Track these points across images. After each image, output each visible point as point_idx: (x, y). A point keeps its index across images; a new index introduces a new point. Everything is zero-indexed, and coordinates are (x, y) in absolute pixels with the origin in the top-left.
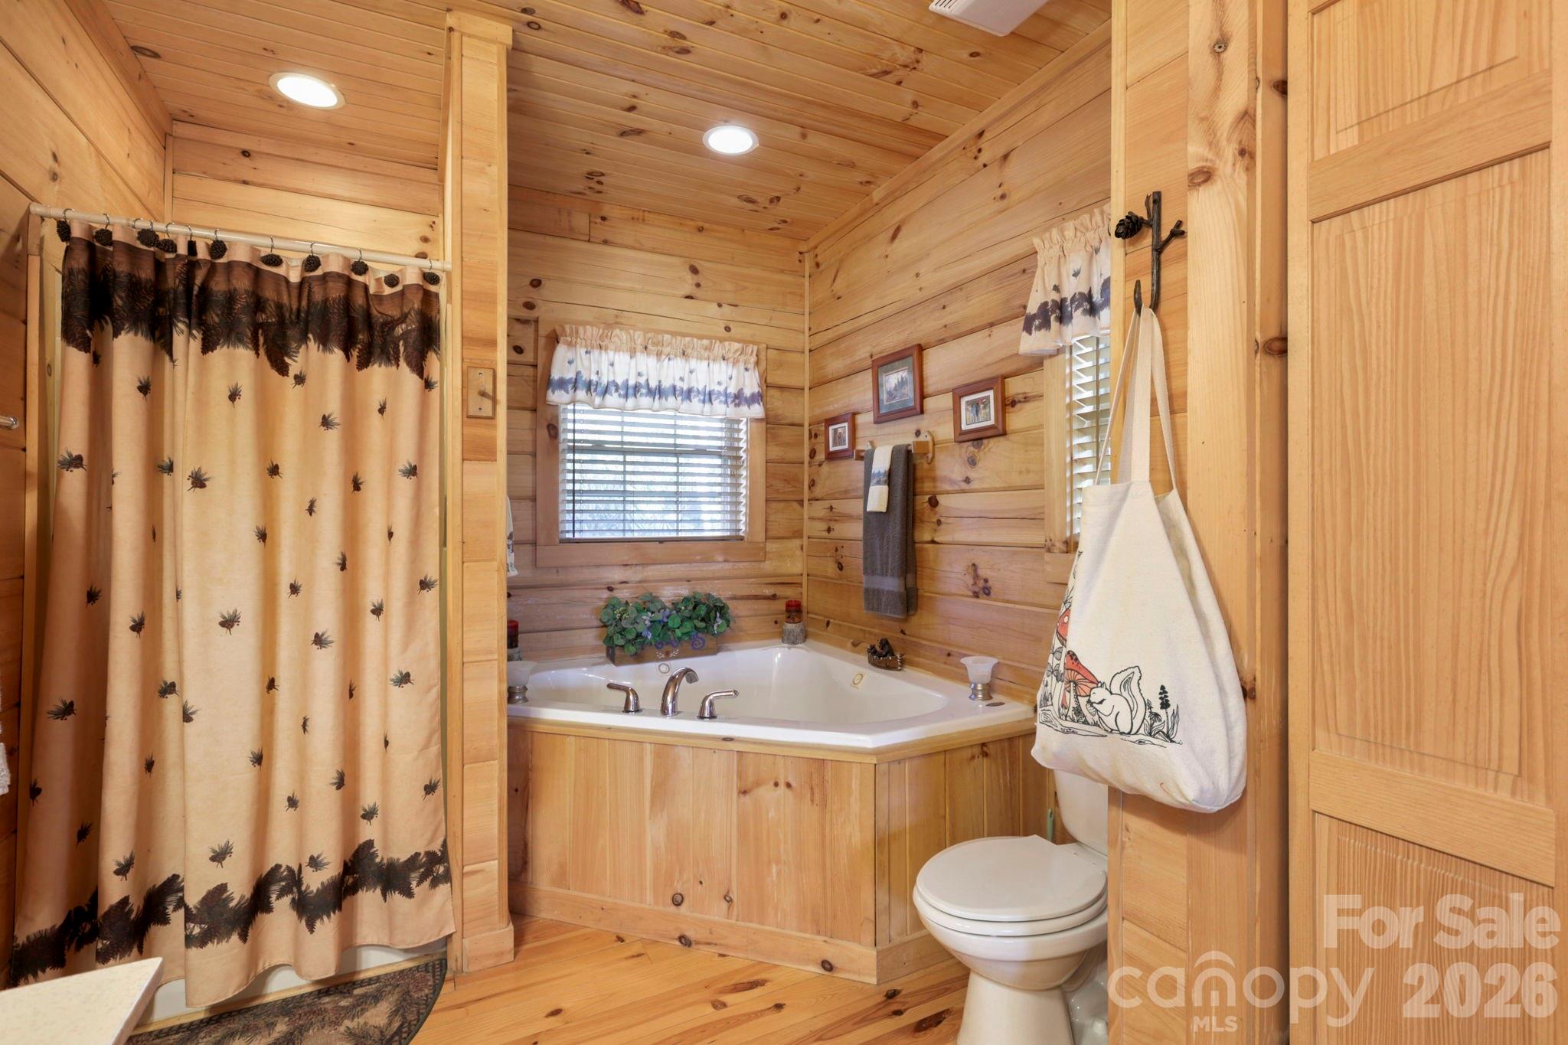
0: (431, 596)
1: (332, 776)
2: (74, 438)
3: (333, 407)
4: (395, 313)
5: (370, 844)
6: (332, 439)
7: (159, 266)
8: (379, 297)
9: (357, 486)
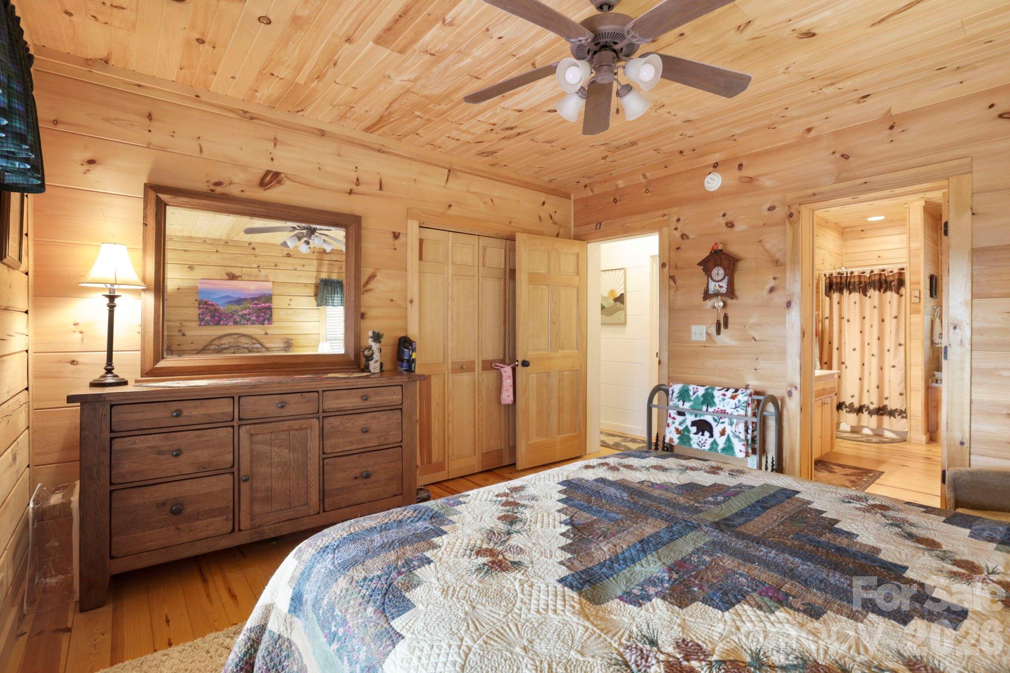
0: (902, 348)
1: (876, 385)
2: (827, 314)
3: (876, 304)
4: (892, 279)
5: (886, 405)
6: (876, 311)
7: (841, 278)
8: (889, 276)
9: (883, 321)
